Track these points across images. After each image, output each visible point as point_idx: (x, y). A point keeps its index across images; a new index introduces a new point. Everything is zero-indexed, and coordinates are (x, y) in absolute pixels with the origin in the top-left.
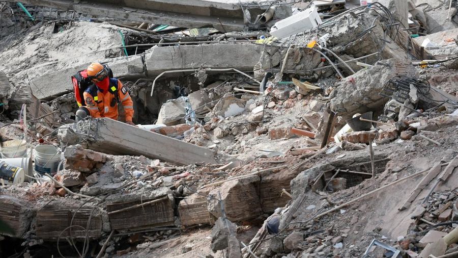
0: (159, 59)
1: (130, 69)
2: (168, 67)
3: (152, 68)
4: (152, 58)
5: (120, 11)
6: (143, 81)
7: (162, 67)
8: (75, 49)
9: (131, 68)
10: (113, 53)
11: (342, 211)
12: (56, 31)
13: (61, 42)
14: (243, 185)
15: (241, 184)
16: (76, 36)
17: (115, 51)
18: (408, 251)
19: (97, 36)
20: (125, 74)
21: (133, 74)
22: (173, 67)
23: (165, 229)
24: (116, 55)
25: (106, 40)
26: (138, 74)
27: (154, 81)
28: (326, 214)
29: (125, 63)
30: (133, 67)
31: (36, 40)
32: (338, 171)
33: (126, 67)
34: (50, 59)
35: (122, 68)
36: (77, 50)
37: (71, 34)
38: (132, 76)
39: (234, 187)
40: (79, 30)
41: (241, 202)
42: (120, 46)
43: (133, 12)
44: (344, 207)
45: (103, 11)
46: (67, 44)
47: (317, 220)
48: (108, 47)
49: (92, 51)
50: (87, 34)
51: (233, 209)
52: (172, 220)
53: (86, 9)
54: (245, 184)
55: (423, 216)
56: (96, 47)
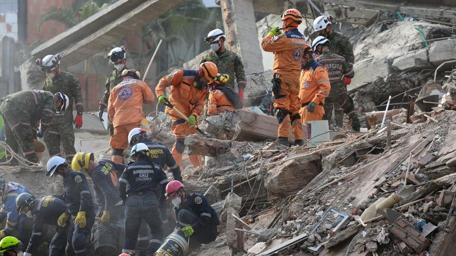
0: (440, 51)
1: (417, 62)
2: (448, 57)
3: (435, 59)
4: (435, 51)
5: (437, 10)
6: (429, 71)
7: (442, 58)
8: (389, 46)
9: (417, 60)
10: (415, 48)
11: (340, 184)
12: (382, 30)
13: (381, 40)
14: (301, 164)
15: (298, 163)
16: (393, 34)
17: (417, 45)
18: (355, 216)
19: (407, 33)
20: (412, 66)
21: (420, 66)
22: (452, 58)
23: (262, 203)
24: (417, 48)
25: (412, 37)
26: (424, 65)
27: (436, 71)
28: (327, 187)
29: (413, 57)
30: (419, 59)
31: (365, 40)
32: (374, 148)
33: (413, 60)
34: (369, 56)
35: (409, 61)
36: (390, 47)
37: (390, 33)
38: (418, 67)
39: (288, 166)
40: (397, 28)
41: (297, 178)
42: (421, 41)
43: (447, 9)
44: (342, 180)
45: (422, 11)
46: (384, 42)
47: (319, 192)
48: (412, 43)
49: (400, 47)
50: (401, 33)
51: (286, 185)
52: (265, 195)
53: (409, 9)
54: (303, 162)
55: (382, 186)
56: (403, 44)
